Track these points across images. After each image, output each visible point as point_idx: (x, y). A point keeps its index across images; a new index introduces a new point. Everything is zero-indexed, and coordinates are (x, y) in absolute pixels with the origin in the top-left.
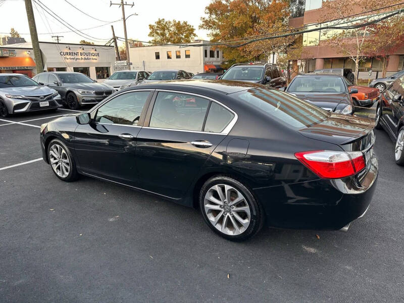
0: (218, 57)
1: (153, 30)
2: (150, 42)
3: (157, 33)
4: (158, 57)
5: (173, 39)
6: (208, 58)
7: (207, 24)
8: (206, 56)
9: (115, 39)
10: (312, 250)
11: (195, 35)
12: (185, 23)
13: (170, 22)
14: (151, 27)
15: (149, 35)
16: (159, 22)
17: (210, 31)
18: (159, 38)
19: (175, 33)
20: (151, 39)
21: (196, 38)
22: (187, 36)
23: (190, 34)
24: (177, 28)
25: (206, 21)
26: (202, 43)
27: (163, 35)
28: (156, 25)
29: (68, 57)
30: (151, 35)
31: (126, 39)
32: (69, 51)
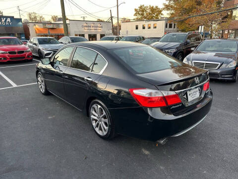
0: (174, 28)
1: (137, 12)
2: (134, 19)
3: (139, 14)
4: (137, 28)
5: (148, 17)
6: (168, 29)
7: (167, 7)
8: (166, 27)
9: (112, 18)
10: (147, 152)
11: (162, 14)
12: (157, 7)
13: (147, 7)
14: (136, 10)
15: (134, 15)
16: (141, 7)
17: (169, 12)
18: (140, 17)
19: (150, 14)
20: (135, 17)
21: (162, 16)
22: (157, 15)
23: (159, 14)
24: (151, 10)
25: (167, 5)
26: (164, 19)
27: (143, 14)
28: (139, 9)
29: (86, 28)
30: (135, 15)
31: (118, 18)
32: (86, 25)
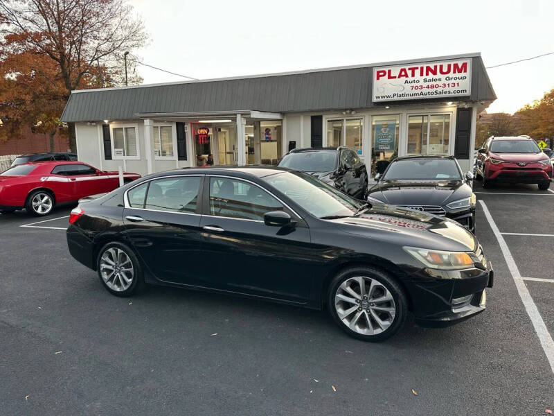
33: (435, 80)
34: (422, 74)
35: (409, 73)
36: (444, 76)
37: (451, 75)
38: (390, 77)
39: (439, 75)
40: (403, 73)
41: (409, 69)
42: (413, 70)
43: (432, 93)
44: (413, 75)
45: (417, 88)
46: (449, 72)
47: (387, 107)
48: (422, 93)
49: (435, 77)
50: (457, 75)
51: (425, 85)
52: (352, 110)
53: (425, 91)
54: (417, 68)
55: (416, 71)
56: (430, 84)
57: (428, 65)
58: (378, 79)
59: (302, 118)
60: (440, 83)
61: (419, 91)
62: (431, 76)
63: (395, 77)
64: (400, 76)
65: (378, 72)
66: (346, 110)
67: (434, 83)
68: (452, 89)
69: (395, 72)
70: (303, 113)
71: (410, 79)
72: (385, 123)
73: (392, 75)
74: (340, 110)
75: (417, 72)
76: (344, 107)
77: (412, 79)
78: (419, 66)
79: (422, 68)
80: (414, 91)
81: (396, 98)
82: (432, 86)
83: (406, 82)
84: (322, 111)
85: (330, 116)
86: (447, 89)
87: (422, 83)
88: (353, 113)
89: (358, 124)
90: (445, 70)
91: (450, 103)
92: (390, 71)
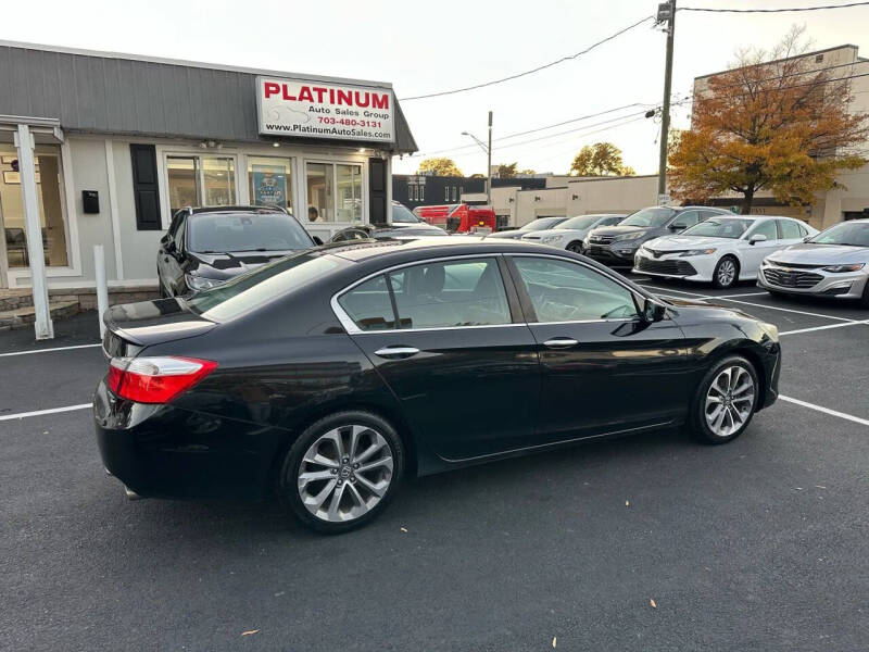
33: (351, 113)
34: (332, 102)
35: (315, 95)
36: (361, 110)
37: (370, 108)
38: (286, 97)
39: (355, 107)
40: (305, 95)
41: (315, 89)
42: (321, 91)
43: (348, 133)
44: (321, 100)
45: (327, 121)
46: (366, 104)
47: (276, 145)
48: (334, 131)
49: (350, 108)
50: (377, 110)
51: (339, 118)
52: (217, 142)
53: (339, 127)
54: (326, 91)
55: (324, 94)
56: (345, 117)
57: (340, 88)
58: (267, 96)
59: (109, 147)
60: (358, 119)
61: (330, 126)
62: (344, 106)
63: (294, 99)
64: (301, 98)
65: (267, 85)
66: (206, 140)
67: (350, 118)
68: (373, 131)
69: (294, 90)
70: (115, 136)
71: (316, 105)
72: (268, 171)
73: (289, 94)
74: (197, 141)
75: (326, 96)
76: (205, 134)
77: (320, 106)
78: (329, 88)
79: (332, 92)
80: (323, 126)
81: (298, 133)
82: (348, 122)
83: (311, 109)
84: (156, 136)
85: (172, 148)
86: (366, 129)
87: (333, 114)
88: (220, 147)
89: (225, 168)
90: (363, 101)
91: (362, 150)
92: (285, 87)
